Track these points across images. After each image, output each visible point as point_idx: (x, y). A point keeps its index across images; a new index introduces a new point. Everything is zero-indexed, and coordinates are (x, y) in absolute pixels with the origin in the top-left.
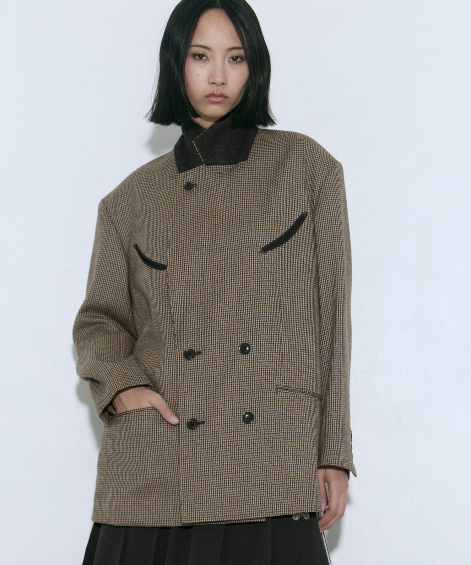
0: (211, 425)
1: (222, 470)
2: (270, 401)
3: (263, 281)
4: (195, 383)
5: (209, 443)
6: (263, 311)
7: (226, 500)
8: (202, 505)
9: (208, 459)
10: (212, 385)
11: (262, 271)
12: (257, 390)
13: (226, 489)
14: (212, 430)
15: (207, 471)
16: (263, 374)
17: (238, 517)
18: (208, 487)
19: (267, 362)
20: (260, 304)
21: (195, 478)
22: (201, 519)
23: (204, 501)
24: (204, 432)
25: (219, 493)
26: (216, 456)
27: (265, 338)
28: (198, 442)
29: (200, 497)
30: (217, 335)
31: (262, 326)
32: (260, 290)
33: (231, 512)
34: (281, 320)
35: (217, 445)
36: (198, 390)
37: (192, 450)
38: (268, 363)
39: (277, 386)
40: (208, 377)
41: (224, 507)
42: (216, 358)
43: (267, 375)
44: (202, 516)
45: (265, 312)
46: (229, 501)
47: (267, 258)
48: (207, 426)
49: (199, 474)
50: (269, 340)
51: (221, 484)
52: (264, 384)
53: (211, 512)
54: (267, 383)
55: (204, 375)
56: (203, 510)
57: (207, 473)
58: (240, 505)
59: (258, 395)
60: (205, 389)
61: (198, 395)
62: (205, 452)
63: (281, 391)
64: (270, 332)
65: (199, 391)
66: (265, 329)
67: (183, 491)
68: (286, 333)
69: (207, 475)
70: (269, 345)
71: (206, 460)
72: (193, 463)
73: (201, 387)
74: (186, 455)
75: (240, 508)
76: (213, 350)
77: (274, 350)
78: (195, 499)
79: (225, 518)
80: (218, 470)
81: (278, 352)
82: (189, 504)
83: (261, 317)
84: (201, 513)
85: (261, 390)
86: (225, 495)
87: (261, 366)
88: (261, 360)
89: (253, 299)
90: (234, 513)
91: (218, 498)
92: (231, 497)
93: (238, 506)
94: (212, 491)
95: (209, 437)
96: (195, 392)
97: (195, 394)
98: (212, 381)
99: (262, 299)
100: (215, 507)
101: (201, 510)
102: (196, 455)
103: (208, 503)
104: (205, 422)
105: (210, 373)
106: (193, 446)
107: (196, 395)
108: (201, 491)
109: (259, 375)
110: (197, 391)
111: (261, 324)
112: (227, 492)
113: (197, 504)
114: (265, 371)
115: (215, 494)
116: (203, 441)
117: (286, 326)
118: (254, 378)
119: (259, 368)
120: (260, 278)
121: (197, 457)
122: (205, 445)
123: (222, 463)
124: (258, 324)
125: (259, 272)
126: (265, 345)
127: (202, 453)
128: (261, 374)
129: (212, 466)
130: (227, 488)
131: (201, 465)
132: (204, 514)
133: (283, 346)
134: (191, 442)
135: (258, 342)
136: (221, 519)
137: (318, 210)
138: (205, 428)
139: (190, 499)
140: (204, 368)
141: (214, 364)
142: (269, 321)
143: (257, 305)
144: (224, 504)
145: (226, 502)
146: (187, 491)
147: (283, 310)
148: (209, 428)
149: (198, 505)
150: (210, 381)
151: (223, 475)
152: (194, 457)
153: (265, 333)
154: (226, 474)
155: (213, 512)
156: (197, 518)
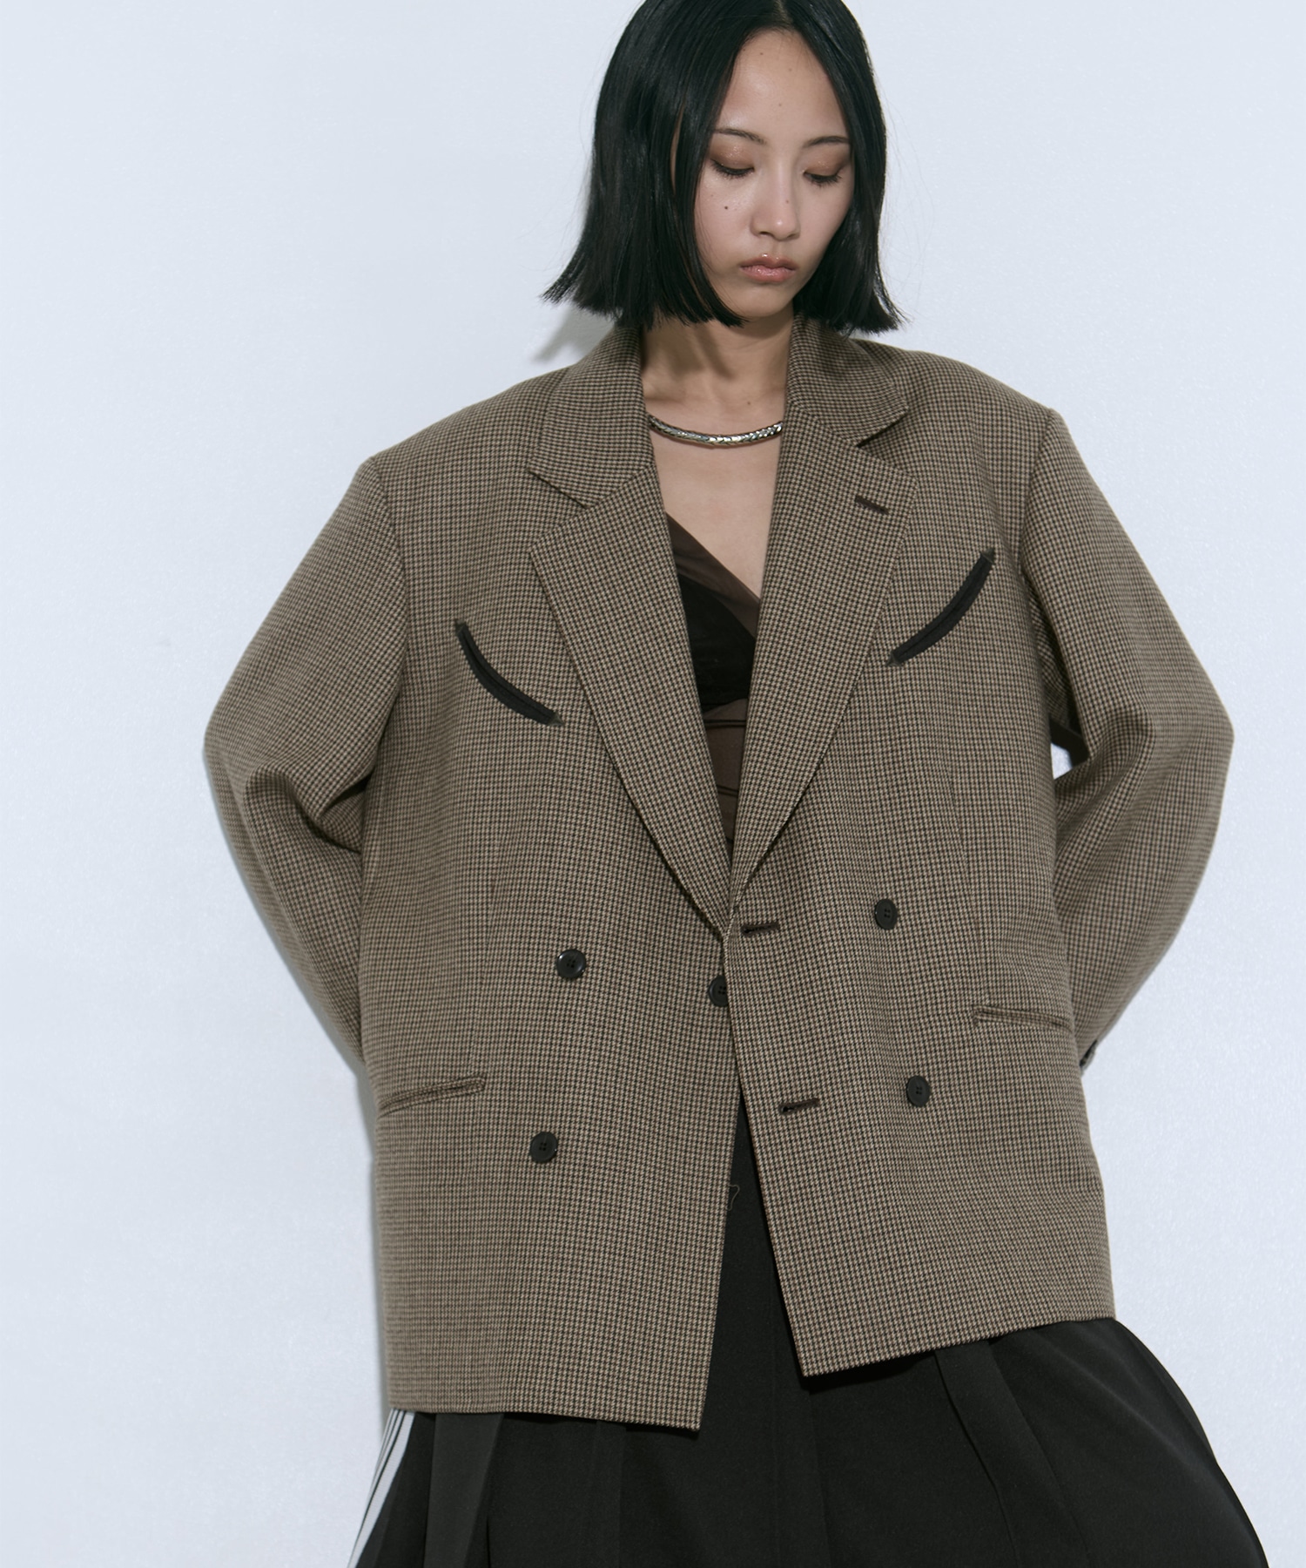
0: (836, 1107)
1: (886, 1220)
2: (961, 1045)
3: (905, 738)
4: (774, 1003)
5: (841, 1155)
6: (915, 816)
7: (908, 1297)
8: (848, 1320)
9: (844, 1198)
10: (821, 1003)
11: (899, 712)
12: (927, 1020)
13: (905, 1270)
14: (843, 1118)
15: (845, 1229)
16: (934, 978)
17: (950, 1339)
18: (855, 1271)
19: (941, 944)
20: (904, 797)
21: (816, 1251)
22: (850, 1357)
23: (853, 1310)
24: (822, 1126)
25: (889, 1283)
26: (863, 1187)
27: (927, 885)
28: (809, 1156)
29: (840, 1300)
30: (813, 874)
31: (914, 854)
32: (898, 762)
33: (929, 1328)
34: (961, 834)
35: (862, 1157)
36: (786, 1021)
37: (796, 1180)
38: (944, 947)
39: (973, 1006)
40: (806, 983)
41: (908, 1316)
42: (820, 932)
43: (947, 979)
44: (854, 1350)
45: (918, 819)
46: (917, 1299)
47: (908, 677)
48: (826, 1110)
49: (827, 1240)
50: (938, 889)
51: (889, 1258)
52: (941, 1003)
53: (875, 1337)
54: (949, 999)
55: (795, 980)
56: (854, 1335)
57: (847, 1235)
58: (948, 1308)
59: (929, 1031)
60: (802, 1014)
61: (788, 1032)
62: (832, 1179)
63: (985, 1018)
64: (937, 869)
65: (789, 1023)
66: (923, 862)
67: (791, 1292)
68: (978, 866)
69: (848, 1241)
70: (940, 901)
71: (839, 1199)
72: (805, 1212)
73: (792, 1011)
74: (783, 1195)
75: (949, 1313)
76: (809, 914)
77: (954, 914)
78: (827, 1309)
79: (915, 1347)
80: (876, 1223)
81: (965, 919)
82: (814, 1324)
83: (910, 831)
84: (850, 1342)
85: (937, 1018)
86: (906, 1285)
87: (928, 958)
88: (925, 941)
89: (885, 785)
90: (937, 1329)
91: (887, 1296)
92: (922, 1288)
93: (943, 1309)
94: (868, 1281)
95: (837, 1138)
96: (779, 1025)
97: (780, 1030)
98: (818, 992)
99: (907, 784)
100: (883, 1322)
101: (849, 1336)
102: (808, 1190)
103: (865, 1313)
104: (818, 1100)
105: (811, 972)
106: (799, 1167)
107: (783, 1033)
108: (839, 1285)
109: (925, 980)
110: (784, 1024)
111: (913, 849)
112: (909, 1278)
113: (834, 1319)
114: (940, 968)
115: (877, 1288)
116: (821, 1151)
117: (977, 850)
118: (914, 990)
119: (921, 962)
120: (897, 730)
121: (814, 1195)
122: (829, 1161)
123: (882, 1202)
124: (903, 850)
125: (892, 716)
126: (930, 903)
127: (825, 1184)
128: (930, 978)
129: (858, 1214)
130: (907, 1266)
131: (826, 1214)
132: (858, 1343)
133: (976, 901)
134: (791, 1157)
135: (911, 896)
136: (905, 1349)
137: (1034, 533)
138: (822, 1117)
139: (813, 1309)
140: (792, 963)
141: (816, 948)
142: (932, 841)
143: (898, 800)
144: (906, 1310)
145: (910, 1303)
146: (801, 1290)
147: (962, 808)
148: (832, 1114)
149: (837, 1322)
150: (813, 993)
151: (892, 1235)
152: (804, 1197)
153: (925, 874)
154: (898, 1230)
155: (881, 1336)
156: (842, 1356)
